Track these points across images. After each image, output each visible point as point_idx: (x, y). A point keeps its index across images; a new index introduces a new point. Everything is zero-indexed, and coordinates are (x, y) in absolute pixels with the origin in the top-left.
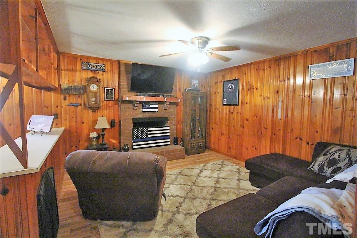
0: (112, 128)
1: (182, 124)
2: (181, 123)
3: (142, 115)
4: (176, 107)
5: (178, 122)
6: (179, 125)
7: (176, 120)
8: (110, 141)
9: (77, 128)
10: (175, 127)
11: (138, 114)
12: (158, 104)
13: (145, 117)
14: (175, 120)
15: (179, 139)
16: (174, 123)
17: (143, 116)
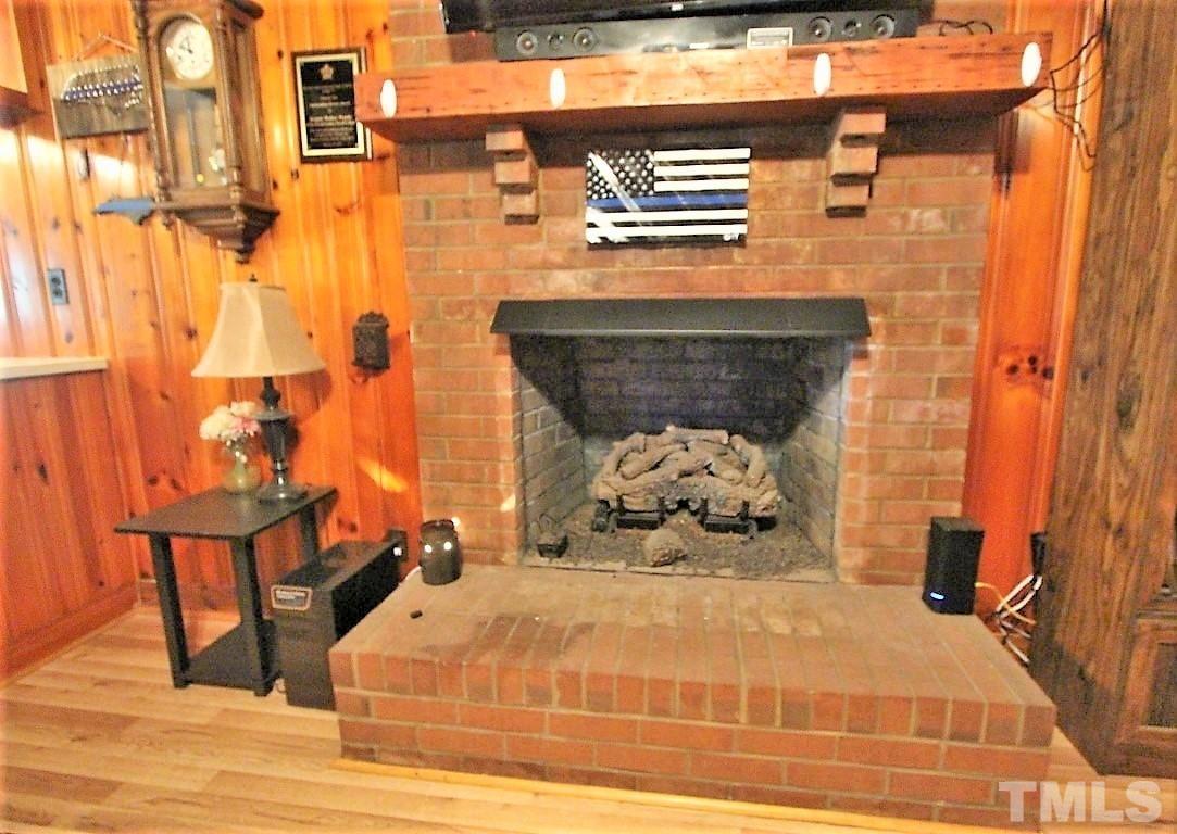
0: (371, 380)
1: (1055, 384)
2: (1048, 373)
3: (590, 274)
4: (989, 179)
5: (1007, 361)
6: (1013, 399)
7: (974, 328)
8: (362, 478)
9: (164, 365)
10: (961, 407)
11: (548, 266)
12: (745, 153)
13: (616, 291)
14: (955, 337)
15: (1001, 552)
16: (943, 369)
17: (597, 287)
